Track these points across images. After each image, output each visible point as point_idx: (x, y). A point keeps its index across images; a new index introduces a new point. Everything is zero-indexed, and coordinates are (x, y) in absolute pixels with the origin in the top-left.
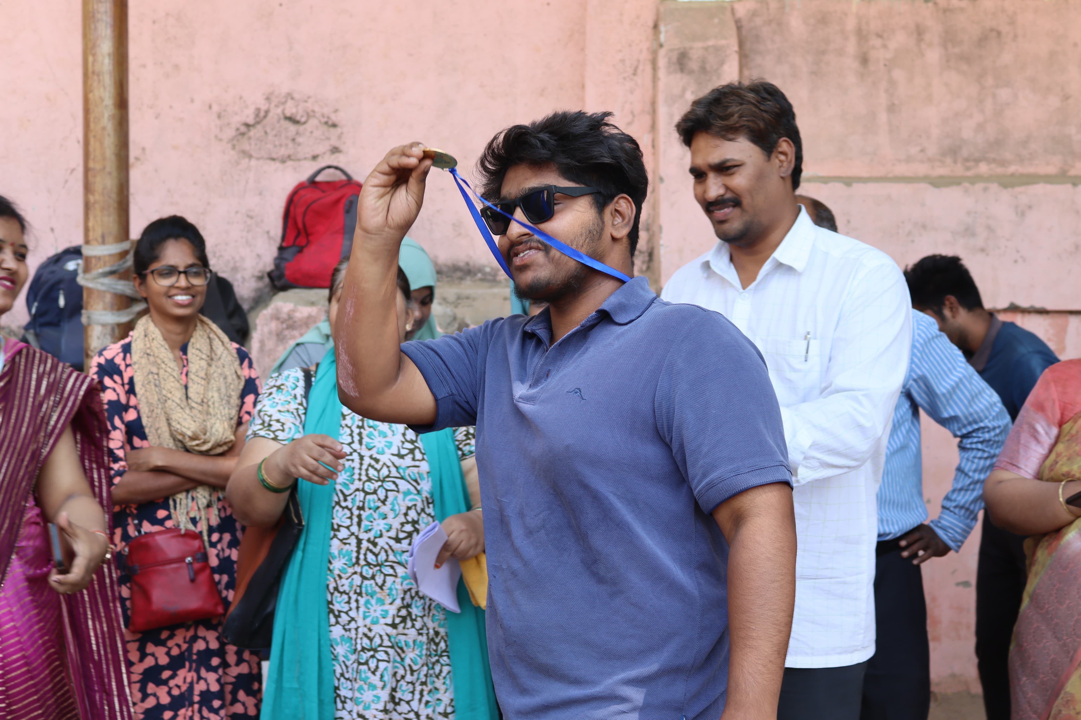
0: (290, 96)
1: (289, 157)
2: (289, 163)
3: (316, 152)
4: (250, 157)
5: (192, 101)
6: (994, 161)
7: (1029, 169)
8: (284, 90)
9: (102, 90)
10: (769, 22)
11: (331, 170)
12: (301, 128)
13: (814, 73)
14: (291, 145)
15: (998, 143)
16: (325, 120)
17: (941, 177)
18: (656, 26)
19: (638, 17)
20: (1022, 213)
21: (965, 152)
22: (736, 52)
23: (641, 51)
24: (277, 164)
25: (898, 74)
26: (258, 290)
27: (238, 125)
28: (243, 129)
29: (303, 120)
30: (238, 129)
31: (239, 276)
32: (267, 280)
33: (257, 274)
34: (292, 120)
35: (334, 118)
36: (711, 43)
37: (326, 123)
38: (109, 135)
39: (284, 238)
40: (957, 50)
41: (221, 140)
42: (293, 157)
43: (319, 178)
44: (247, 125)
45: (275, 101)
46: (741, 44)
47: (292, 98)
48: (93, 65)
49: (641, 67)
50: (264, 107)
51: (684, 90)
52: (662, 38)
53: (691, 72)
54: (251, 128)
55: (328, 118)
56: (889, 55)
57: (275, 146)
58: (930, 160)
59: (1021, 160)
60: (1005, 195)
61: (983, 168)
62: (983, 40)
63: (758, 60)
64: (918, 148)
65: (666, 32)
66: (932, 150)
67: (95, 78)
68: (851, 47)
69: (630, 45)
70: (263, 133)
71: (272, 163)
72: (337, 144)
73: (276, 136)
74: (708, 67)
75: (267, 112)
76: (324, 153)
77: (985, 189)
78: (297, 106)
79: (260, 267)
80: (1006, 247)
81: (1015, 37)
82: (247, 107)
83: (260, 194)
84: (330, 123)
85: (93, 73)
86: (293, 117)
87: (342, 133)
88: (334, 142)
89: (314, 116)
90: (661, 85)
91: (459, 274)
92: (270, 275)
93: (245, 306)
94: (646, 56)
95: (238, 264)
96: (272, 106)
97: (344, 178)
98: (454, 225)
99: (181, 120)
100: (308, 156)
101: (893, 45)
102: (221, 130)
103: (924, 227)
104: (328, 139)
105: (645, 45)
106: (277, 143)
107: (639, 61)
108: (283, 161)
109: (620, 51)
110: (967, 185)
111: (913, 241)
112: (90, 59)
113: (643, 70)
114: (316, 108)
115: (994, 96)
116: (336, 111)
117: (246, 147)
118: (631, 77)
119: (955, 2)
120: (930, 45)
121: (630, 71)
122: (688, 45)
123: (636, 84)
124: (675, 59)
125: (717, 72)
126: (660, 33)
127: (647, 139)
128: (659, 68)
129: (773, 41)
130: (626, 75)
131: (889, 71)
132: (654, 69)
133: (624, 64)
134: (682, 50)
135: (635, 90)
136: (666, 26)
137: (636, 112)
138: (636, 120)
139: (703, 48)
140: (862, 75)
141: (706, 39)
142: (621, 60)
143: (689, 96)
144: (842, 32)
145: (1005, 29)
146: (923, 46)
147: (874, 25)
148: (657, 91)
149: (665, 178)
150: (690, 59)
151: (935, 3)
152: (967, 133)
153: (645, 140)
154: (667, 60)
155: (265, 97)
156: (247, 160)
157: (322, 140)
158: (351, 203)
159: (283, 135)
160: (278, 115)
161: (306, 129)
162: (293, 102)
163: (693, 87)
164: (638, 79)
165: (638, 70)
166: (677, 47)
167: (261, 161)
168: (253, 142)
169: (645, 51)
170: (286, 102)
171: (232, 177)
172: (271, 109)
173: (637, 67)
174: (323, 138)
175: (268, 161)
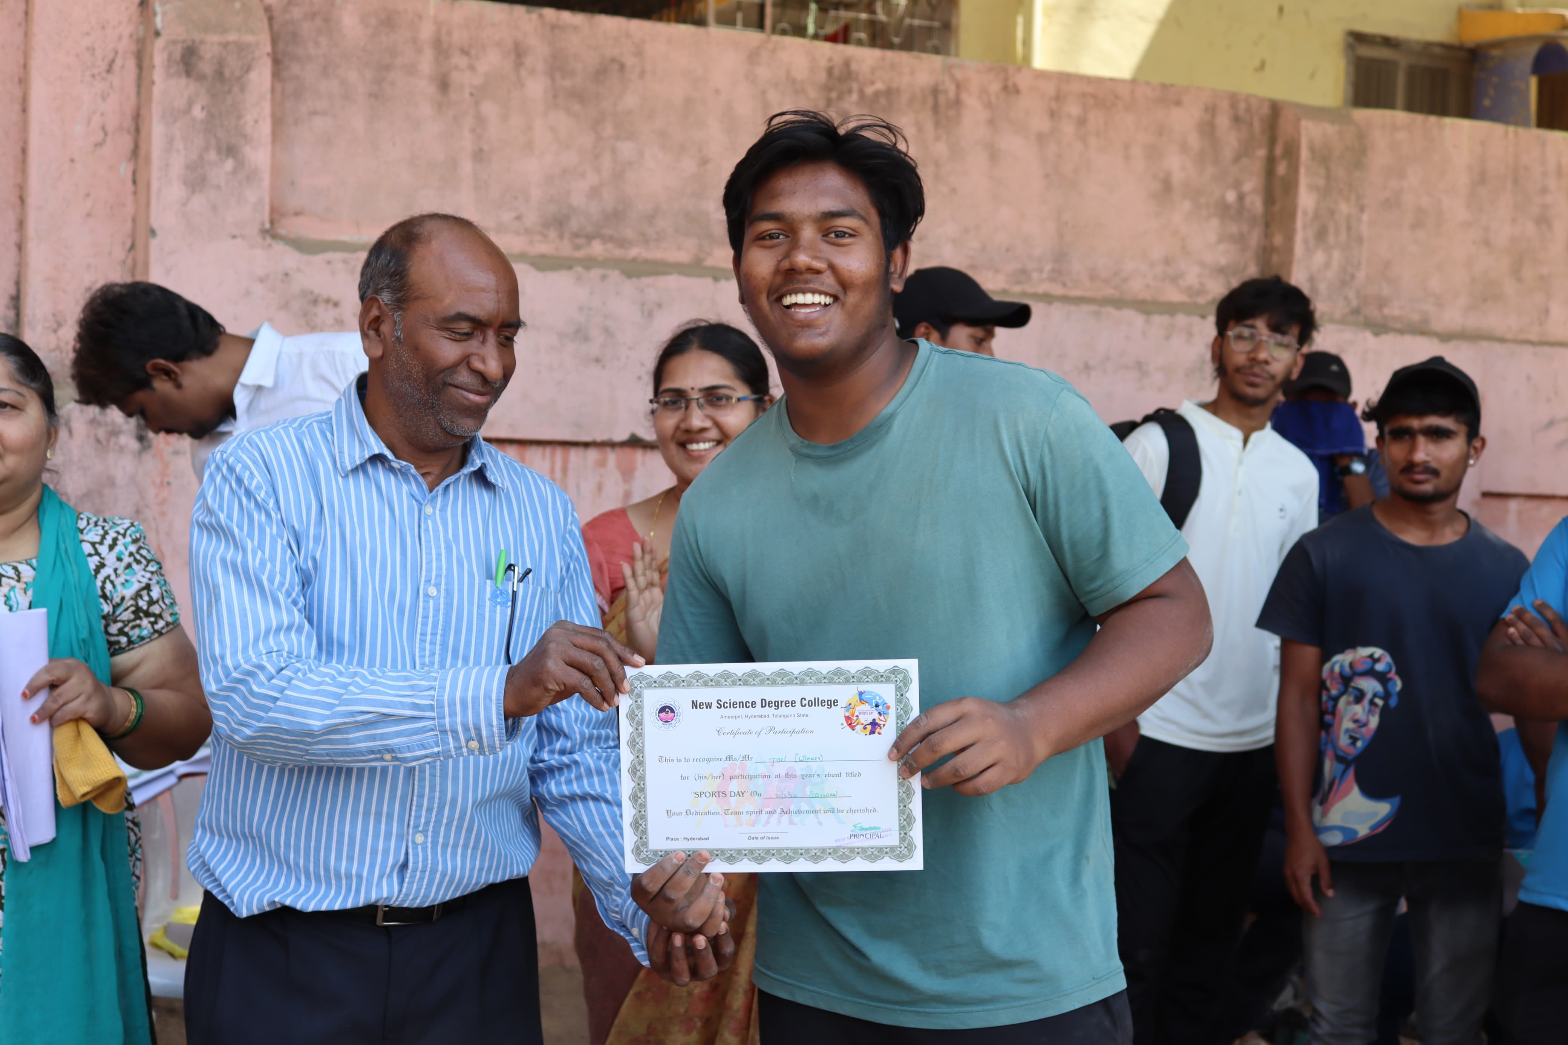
6: (611, 239)
7: (656, 254)
10: (313, 16)
13: (373, 96)
15: (617, 216)
17: (542, 256)
18: (143, 3)
20: (649, 312)
21: (574, 225)
22: (268, 54)
23: (120, 38)
25: (489, 109)
36: (232, 37)
40: (567, 83)
46: (274, 42)
49: (119, 62)
51: (190, 104)
52: (159, 21)
53: (201, 78)
56: (477, 81)
58: (527, 232)
59: (645, 240)
60: (629, 287)
61: (597, 248)
62: (601, 73)
63: (295, 69)
64: (513, 215)
65: (164, 14)
66: (531, 219)
68: (426, 64)
69: (103, 28)
74: (227, 73)
77: (604, 278)
80: (628, 357)
81: (642, 74)
90: (156, 91)
94: (126, 45)
101: (483, 67)
105: (127, 30)
107: (116, 53)
109: (88, 34)
110: (579, 269)
113: (123, 67)
115: (614, 151)
118: (104, 75)
119: (566, 16)
120: (532, 72)
121: (103, 66)
122: (197, 36)
123: (111, 86)
124: (177, 55)
125: (240, 81)
126: (155, 14)
127: (125, 169)
128: (154, 67)
129: (317, 44)
130: (96, 71)
131: (477, 103)
132: (140, 67)
133: (93, 55)
134: (190, 43)
135: (108, 95)
136: (163, 3)
137: (110, 128)
138: (108, 140)
139: (220, 44)
140: (440, 105)
141: (224, 31)
142: (88, 49)
143: (198, 112)
144: (415, 41)
145: (630, 61)
146: (523, 73)
147: (459, 37)
148: (150, 100)
149: (158, 231)
150: (200, 58)
151: (541, 16)
152: (578, 198)
153: (122, 170)
154: (165, 56)
163: (203, 99)
164: (115, 79)
165: (114, 66)
166: (181, 38)
169: (126, 39)
173: (113, 61)
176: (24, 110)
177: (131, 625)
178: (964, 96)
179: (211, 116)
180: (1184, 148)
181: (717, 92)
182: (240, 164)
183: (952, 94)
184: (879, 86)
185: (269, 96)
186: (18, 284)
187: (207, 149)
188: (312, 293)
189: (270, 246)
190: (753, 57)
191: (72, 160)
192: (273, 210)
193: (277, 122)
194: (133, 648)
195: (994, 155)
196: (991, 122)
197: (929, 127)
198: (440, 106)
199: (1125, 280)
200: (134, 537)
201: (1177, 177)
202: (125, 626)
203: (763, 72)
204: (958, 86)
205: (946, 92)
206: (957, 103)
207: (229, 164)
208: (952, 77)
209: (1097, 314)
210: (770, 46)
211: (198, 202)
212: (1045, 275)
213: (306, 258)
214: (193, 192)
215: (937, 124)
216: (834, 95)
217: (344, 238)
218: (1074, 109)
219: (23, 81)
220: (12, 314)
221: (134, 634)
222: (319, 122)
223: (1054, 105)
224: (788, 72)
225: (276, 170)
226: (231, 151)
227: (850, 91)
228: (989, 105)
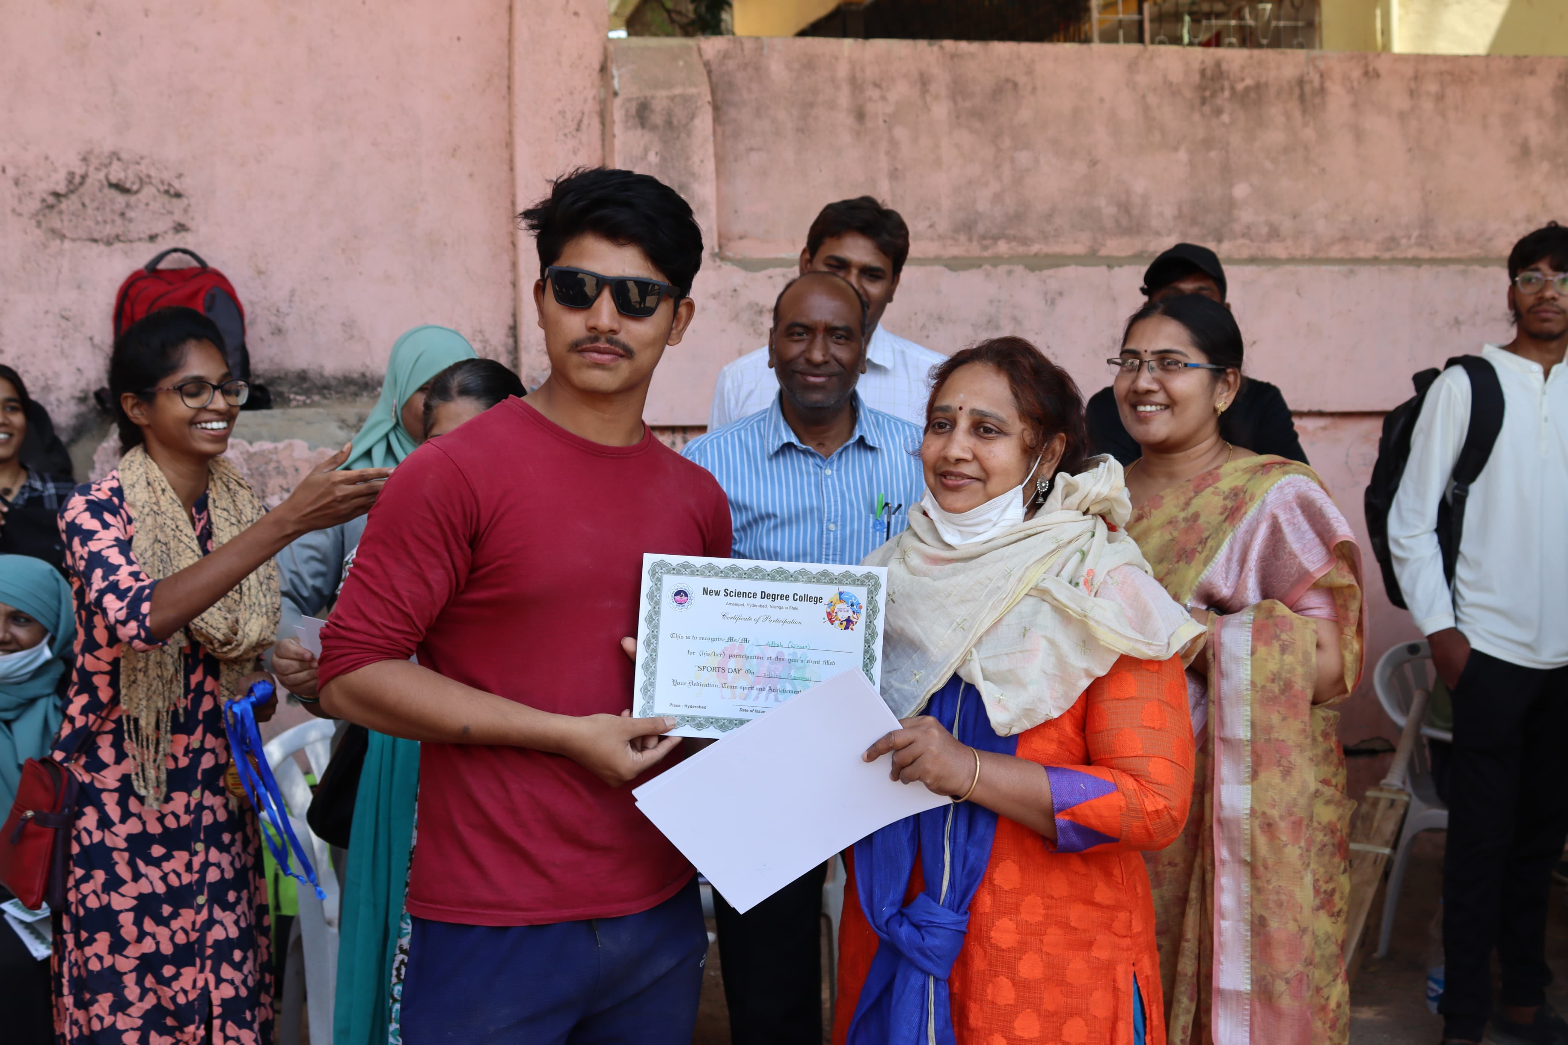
0: (115, 155)
1: (117, 238)
2: (118, 246)
3: (154, 231)
4: (63, 237)
6: (1015, 238)
8: (108, 147)
10: (745, 66)
11: (175, 255)
12: (132, 199)
13: (800, 130)
14: (119, 221)
15: (1018, 218)
16: (166, 187)
17: (955, 258)
18: (604, 69)
19: (580, 57)
20: (1052, 300)
21: (981, 228)
22: (709, 102)
23: (585, 101)
24: (102, 247)
25: (901, 133)
26: (79, 416)
27: (45, 195)
28: (51, 200)
29: (135, 187)
30: (44, 200)
31: (52, 398)
32: (92, 401)
33: (78, 394)
34: (119, 187)
35: (177, 184)
36: (677, 91)
37: (167, 192)
40: (968, 104)
41: (20, 215)
42: (121, 238)
43: (162, 266)
44: (57, 195)
45: (94, 162)
46: (713, 92)
47: (119, 159)
49: (585, 121)
50: (79, 171)
51: (646, 151)
52: (616, 83)
53: (654, 128)
54: (63, 199)
55: (170, 185)
56: (889, 109)
57: (97, 223)
58: (940, 237)
59: (1045, 237)
60: (1033, 279)
61: (1003, 247)
62: (997, 93)
63: (732, 113)
64: (927, 223)
65: (620, 76)
66: (943, 226)
68: (844, 99)
69: (571, 93)
70: (80, 206)
71: (94, 245)
72: (183, 220)
73: (98, 209)
74: (675, 122)
75: (84, 177)
76: (166, 232)
77: (1010, 273)
78: (125, 170)
79: (82, 384)
81: (1034, 89)
82: (55, 170)
83: (79, 287)
84: (172, 191)
86: (121, 183)
87: (189, 205)
88: (178, 217)
89: (151, 183)
90: (617, 143)
91: (352, 388)
92: (98, 395)
93: (64, 438)
94: (591, 106)
95: (50, 382)
96: (91, 169)
97: (195, 264)
98: (343, 324)
100: (142, 235)
101: (893, 96)
102: (20, 200)
103: (940, 319)
104: (171, 213)
105: (591, 93)
106: (100, 219)
107: (583, 113)
108: (109, 243)
109: (559, 100)
110: (988, 267)
111: (928, 337)
113: (589, 125)
114: (153, 173)
115: (1012, 160)
116: (180, 176)
117: (57, 224)
118: (574, 133)
119: (964, 46)
120: (937, 97)
121: (573, 126)
122: (648, 93)
123: (581, 142)
124: (633, 111)
125: (687, 128)
126: (613, 77)
128: (614, 122)
129: (749, 90)
130: (567, 131)
131: (890, 129)
132: (603, 123)
133: (564, 117)
134: (643, 100)
135: (579, 149)
136: (619, 68)
139: (668, 97)
140: (858, 133)
141: (671, 86)
142: (560, 112)
143: (653, 157)
144: (833, 80)
145: (1022, 79)
146: (928, 98)
147: (871, 73)
148: (612, 151)
150: (652, 111)
151: (941, 47)
152: (983, 206)
154: (623, 112)
155: (80, 157)
156: (58, 242)
157: (162, 214)
158: (213, 298)
159: (108, 209)
160: (100, 181)
161: (139, 200)
162: (119, 163)
163: (656, 147)
164: (583, 136)
165: (582, 125)
166: (635, 96)
167: (78, 243)
168: (66, 218)
169: (590, 101)
170: (110, 164)
171: (38, 265)
172: (90, 174)
173: (581, 121)
174: (163, 211)
175: (88, 243)
176: (512, 169)
178: (1328, 84)
179: (664, 159)
180: (1540, 113)
181: (1102, 100)
183: (1316, 83)
184: (1249, 82)
185: (711, 138)
186: (514, 316)
188: (757, 305)
189: (720, 266)
190: (1132, 66)
192: (720, 236)
193: (720, 160)
195: (1359, 135)
196: (1355, 105)
197: (1297, 114)
198: (858, 135)
199: (1490, 240)
201: (1535, 141)
203: (1142, 79)
204: (1322, 76)
205: (1311, 82)
206: (1322, 90)
208: (1316, 67)
209: (1464, 273)
210: (1147, 55)
212: (1413, 241)
213: (751, 275)
215: (1304, 112)
216: (1208, 94)
217: (783, 255)
218: (1432, 87)
219: (509, 145)
220: (510, 341)
222: (755, 157)
223: (1413, 85)
224: (1165, 77)
225: (721, 202)
227: (1222, 89)
228: (1351, 90)
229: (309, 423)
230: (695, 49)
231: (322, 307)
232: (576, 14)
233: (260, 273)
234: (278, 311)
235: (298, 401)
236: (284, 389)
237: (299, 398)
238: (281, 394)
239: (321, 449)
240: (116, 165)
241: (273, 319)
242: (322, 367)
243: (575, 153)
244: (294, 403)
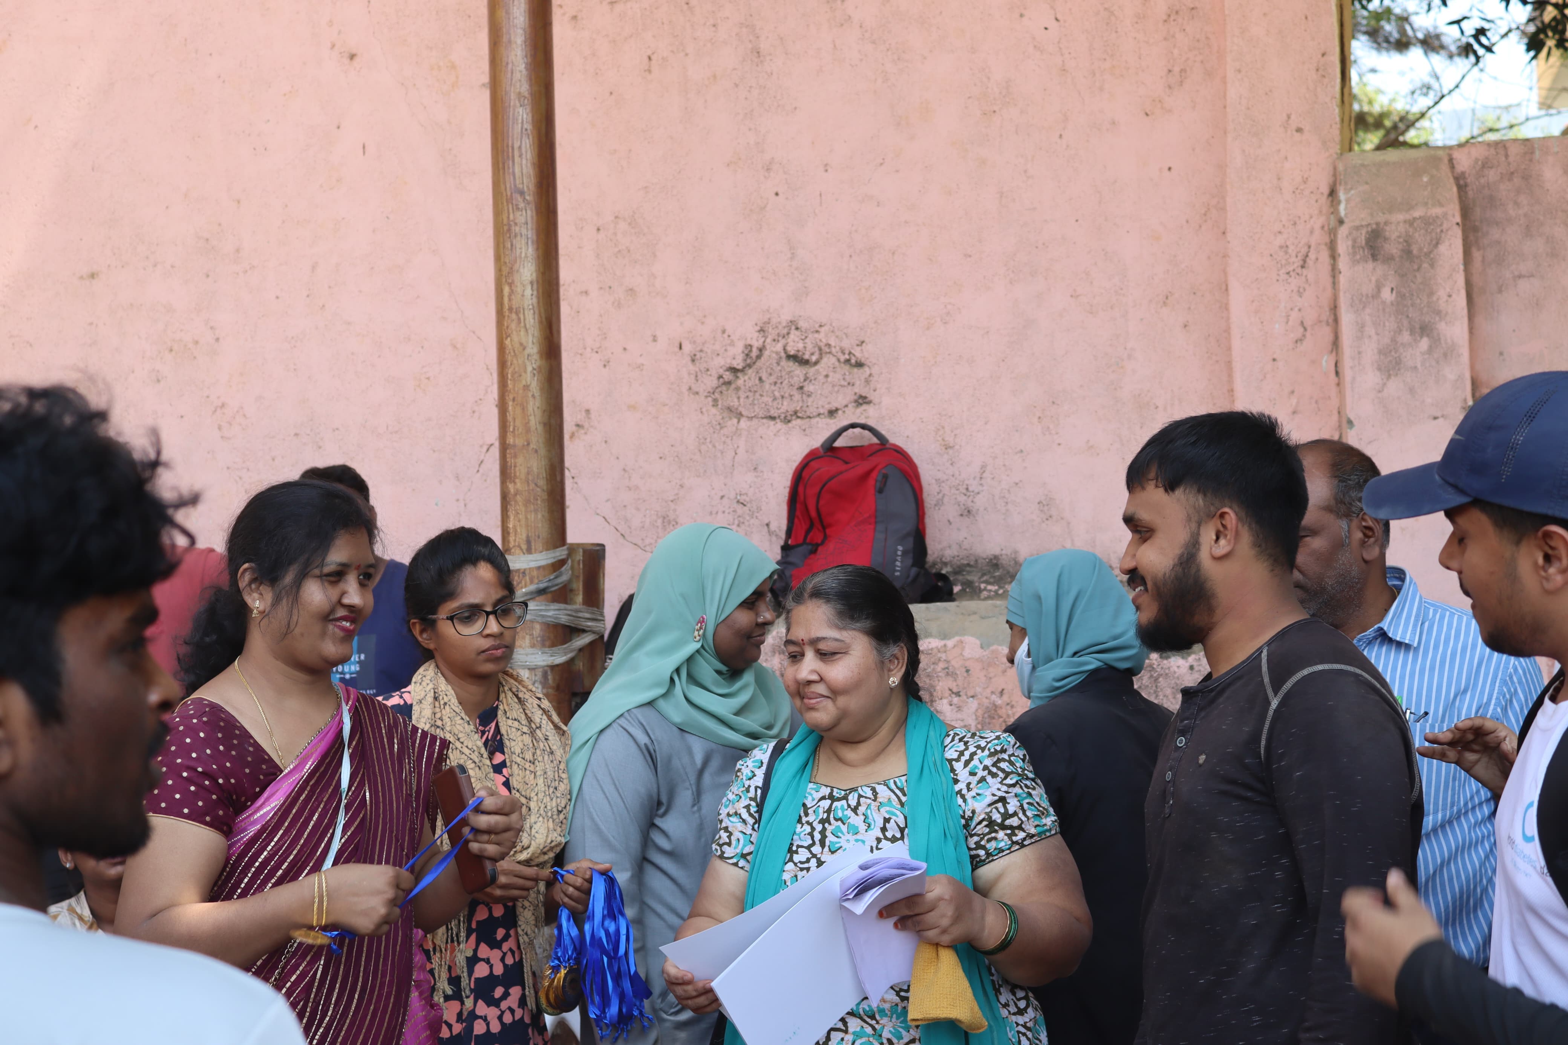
0: (793, 324)
1: (796, 414)
2: (796, 422)
3: (834, 406)
4: (739, 416)
5: (655, 339)
8: (786, 317)
9: (522, 333)
10: (1510, 176)
11: (857, 430)
12: (812, 371)
14: (797, 396)
16: (847, 357)
18: (1332, 193)
19: (1305, 181)
22: (1458, 224)
23: (1312, 232)
24: (779, 425)
27: (721, 371)
28: (728, 376)
29: (814, 358)
30: (720, 377)
34: (797, 359)
35: (858, 353)
36: (1417, 214)
37: (848, 361)
38: (533, 396)
39: (789, 533)
41: (697, 393)
42: (800, 414)
43: (838, 443)
44: (734, 370)
45: (772, 333)
46: (1466, 212)
47: (797, 329)
48: (510, 300)
49: (1312, 256)
50: (756, 344)
51: (1379, 288)
52: (1342, 208)
53: (1389, 259)
54: (739, 374)
55: (850, 353)
57: (775, 399)
63: (1495, 234)
65: (1348, 201)
67: (514, 316)
69: (1295, 224)
70: (757, 382)
71: (772, 423)
72: (864, 392)
73: (775, 383)
74: (1415, 250)
75: (761, 350)
76: (846, 406)
78: (804, 339)
82: (732, 344)
83: (755, 469)
84: (853, 361)
85: (510, 309)
86: (800, 355)
87: (870, 375)
88: (860, 388)
89: (830, 353)
90: (1342, 280)
94: (1319, 238)
96: (769, 340)
97: (875, 440)
98: (1040, 503)
99: (640, 367)
100: (822, 411)
102: (697, 378)
104: (851, 384)
105: (1318, 222)
106: (777, 394)
107: (1309, 247)
108: (786, 421)
109: (1280, 232)
112: (506, 290)
113: (1317, 260)
114: (833, 341)
116: (861, 343)
117: (733, 401)
118: (1299, 270)
121: (1297, 262)
122: (1381, 218)
123: (1307, 281)
124: (1362, 240)
125: (1430, 257)
126: (1339, 202)
127: (1327, 362)
128: (1339, 256)
129: (1517, 204)
130: (1291, 269)
132: (1332, 257)
133: (1286, 253)
134: (1374, 226)
135: (1305, 290)
136: (1347, 191)
137: (1308, 323)
138: (1308, 334)
139: (1405, 222)
141: (1411, 208)
142: (1281, 247)
143: (1387, 295)
148: (1340, 290)
149: (1355, 422)
150: (1386, 239)
153: (1324, 363)
154: (1350, 243)
155: (758, 328)
156: (735, 421)
157: (842, 386)
158: (885, 477)
159: (786, 382)
160: (777, 353)
161: (818, 372)
162: (798, 333)
163: (1392, 281)
164: (1309, 273)
165: (1308, 259)
166: (1364, 223)
167: (755, 421)
168: (742, 395)
169: (1318, 232)
170: (788, 334)
171: (714, 446)
172: (768, 347)
173: (1307, 256)
174: (843, 383)
175: (765, 421)
177: (986, 838)
179: (1401, 296)
182: (1436, 341)
185: (1462, 267)
187: (1400, 331)
191: (1274, 360)
192: (1475, 385)
193: (1473, 292)
194: (993, 860)
200: (992, 750)
202: (982, 839)
207: (1424, 343)
211: (1394, 387)
214: (1389, 377)
221: (991, 846)
222: (1526, 286)
225: (1475, 343)
226: (1425, 330)
229: (983, 618)
230: (1446, 161)
231: (1017, 484)
232: (1299, 130)
233: (947, 447)
234: (967, 489)
235: (990, 591)
236: (974, 578)
237: (989, 587)
238: (968, 584)
239: (994, 647)
240: (794, 335)
241: (962, 499)
242: (1016, 552)
243: (1300, 294)
244: (985, 594)
